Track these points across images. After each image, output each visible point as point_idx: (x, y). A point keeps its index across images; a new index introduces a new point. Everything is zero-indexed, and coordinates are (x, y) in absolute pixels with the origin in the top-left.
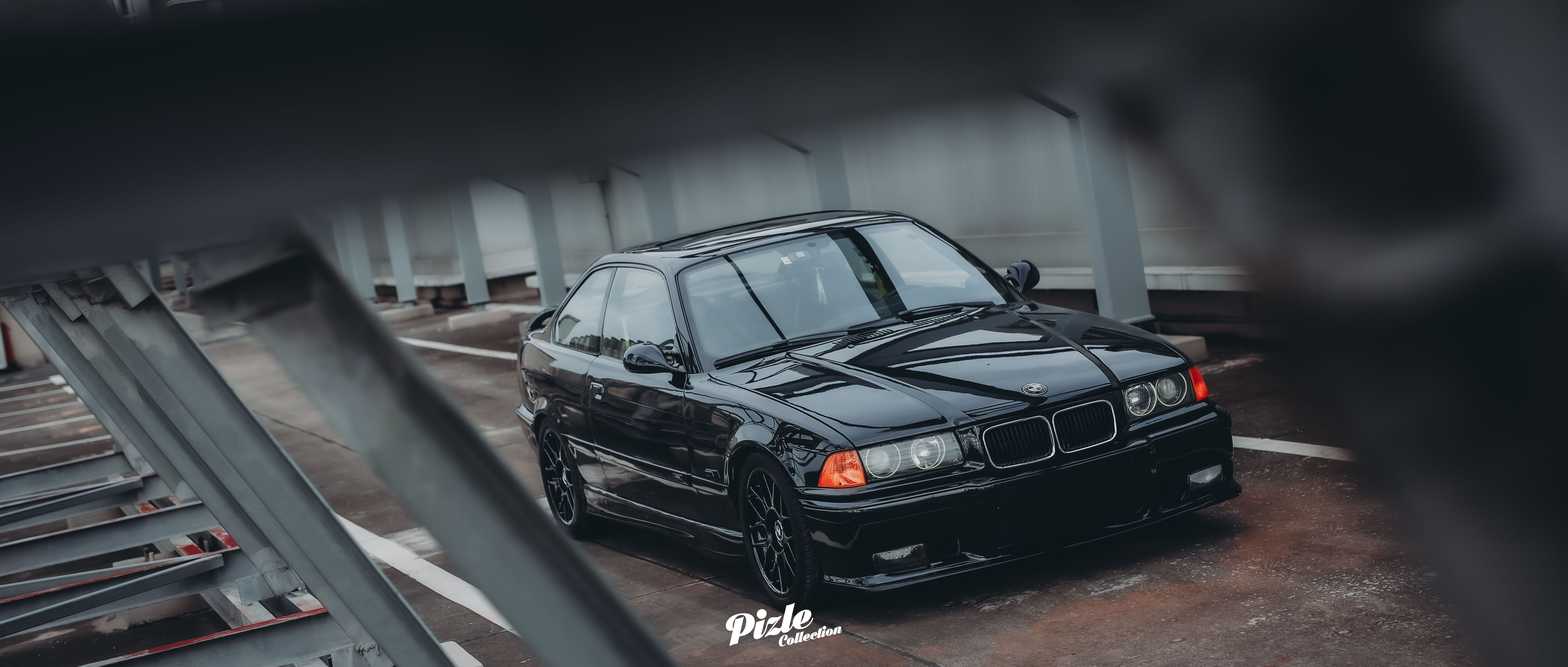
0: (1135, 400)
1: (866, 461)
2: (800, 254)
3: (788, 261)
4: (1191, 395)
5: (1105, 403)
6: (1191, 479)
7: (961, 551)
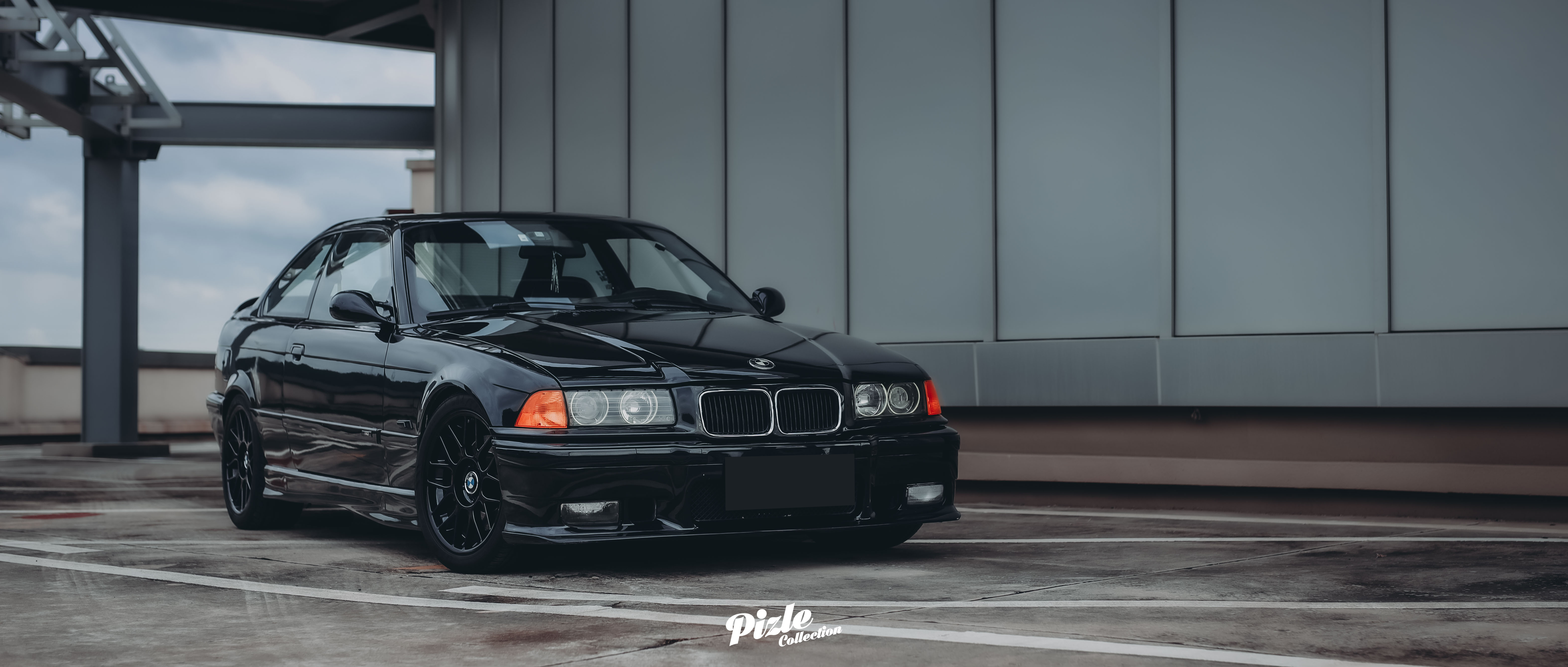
0: (864, 402)
1: (572, 403)
2: (539, 234)
3: (525, 239)
4: (923, 408)
5: (833, 391)
6: (910, 492)
7: (657, 517)
